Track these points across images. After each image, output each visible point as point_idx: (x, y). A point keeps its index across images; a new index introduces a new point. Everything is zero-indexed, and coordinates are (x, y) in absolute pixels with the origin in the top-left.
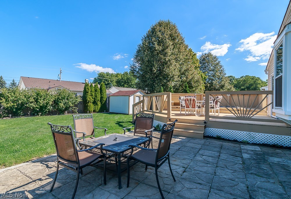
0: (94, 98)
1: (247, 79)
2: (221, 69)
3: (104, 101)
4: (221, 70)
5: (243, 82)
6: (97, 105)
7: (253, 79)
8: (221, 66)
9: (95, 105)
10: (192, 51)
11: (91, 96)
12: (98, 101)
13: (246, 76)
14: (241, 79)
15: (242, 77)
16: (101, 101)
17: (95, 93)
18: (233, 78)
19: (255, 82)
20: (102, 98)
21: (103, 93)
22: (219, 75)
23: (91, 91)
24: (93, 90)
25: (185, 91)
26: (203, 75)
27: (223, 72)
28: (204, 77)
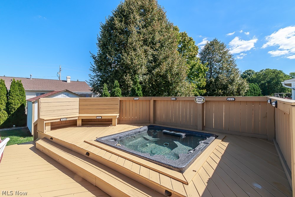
1: (267, 73)
3: (14, 110)
4: (231, 61)
5: (263, 76)
7: (274, 72)
8: (230, 55)
13: (266, 69)
14: (261, 73)
15: (262, 71)
18: (252, 72)
19: (276, 76)
20: (8, 104)
22: (228, 66)
25: (133, 91)
26: (202, 66)
27: (232, 64)
28: (205, 69)
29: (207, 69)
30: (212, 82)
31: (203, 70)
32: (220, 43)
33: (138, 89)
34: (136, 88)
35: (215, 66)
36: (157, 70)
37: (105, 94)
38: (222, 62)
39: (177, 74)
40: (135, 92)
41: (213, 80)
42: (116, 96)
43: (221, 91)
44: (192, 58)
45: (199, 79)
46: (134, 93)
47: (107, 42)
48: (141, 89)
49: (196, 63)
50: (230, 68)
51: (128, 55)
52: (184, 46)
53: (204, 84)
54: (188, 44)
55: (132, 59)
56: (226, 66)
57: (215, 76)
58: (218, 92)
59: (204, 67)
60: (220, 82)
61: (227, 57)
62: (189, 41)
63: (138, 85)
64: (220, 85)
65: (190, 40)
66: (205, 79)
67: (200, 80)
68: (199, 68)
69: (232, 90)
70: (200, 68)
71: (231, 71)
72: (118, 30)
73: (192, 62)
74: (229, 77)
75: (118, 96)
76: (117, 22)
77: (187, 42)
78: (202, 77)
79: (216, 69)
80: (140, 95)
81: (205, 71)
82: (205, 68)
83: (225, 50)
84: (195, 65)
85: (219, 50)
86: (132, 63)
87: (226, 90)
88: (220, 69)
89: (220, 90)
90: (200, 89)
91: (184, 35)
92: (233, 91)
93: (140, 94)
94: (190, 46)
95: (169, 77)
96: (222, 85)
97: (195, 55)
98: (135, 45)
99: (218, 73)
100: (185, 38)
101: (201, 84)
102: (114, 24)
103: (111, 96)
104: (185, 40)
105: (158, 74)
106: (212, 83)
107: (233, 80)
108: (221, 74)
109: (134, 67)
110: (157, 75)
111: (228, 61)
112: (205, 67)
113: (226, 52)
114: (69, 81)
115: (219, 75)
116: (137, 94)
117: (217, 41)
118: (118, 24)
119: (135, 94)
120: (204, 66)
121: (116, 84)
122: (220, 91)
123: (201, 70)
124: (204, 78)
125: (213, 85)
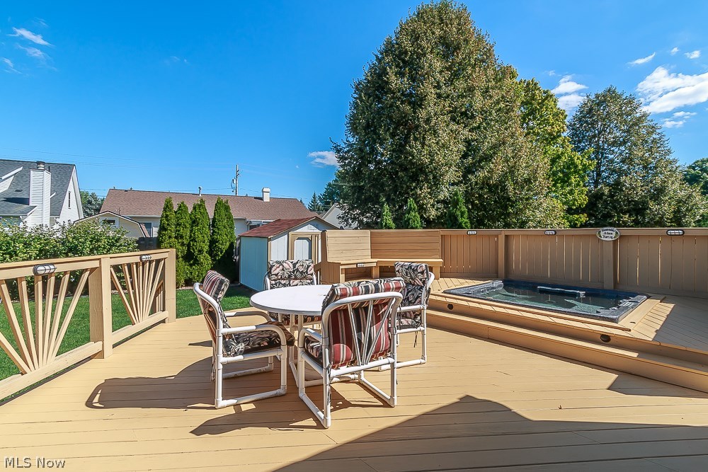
0: (189, 245)
2: (654, 136)
3: (221, 252)
4: (654, 141)
6: (198, 264)
8: (653, 127)
9: (191, 265)
10: (538, 86)
11: (176, 237)
12: (201, 251)
16: (210, 252)
17: (191, 231)
20: (213, 242)
21: (218, 229)
22: (647, 155)
23: (178, 225)
24: (186, 220)
25: (452, 218)
26: (578, 158)
27: (659, 147)
28: (584, 165)
29: (591, 165)
30: (603, 194)
31: (580, 167)
32: (624, 97)
33: (462, 213)
34: (458, 213)
35: (611, 156)
36: (481, 174)
37: (386, 224)
38: (629, 144)
39: (528, 181)
40: (457, 220)
41: (606, 191)
42: (412, 228)
43: (627, 216)
44: (552, 139)
45: (568, 188)
46: (455, 223)
47: (373, 120)
48: (466, 215)
49: (562, 153)
50: (653, 158)
51: (423, 144)
52: (532, 112)
53: (583, 200)
54: (542, 108)
55: (431, 154)
56: (640, 154)
57: (611, 181)
58: (619, 220)
59: (582, 161)
60: (625, 196)
61: (643, 131)
62: (543, 101)
63: (460, 207)
64: (624, 201)
65: (546, 98)
66: (587, 189)
67: (572, 190)
68: (571, 164)
69: (658, 214)
70: (573, 164)
71: (656, 168)
72: (394, 93)
73: (553, 149)
74: (651, 182)
75: (416, 228)
76: (393, 77)
77: (539, 104)
78: (578, 185)
79: (612, 161)
80: (467, 226)
81: (585, 168)
82: (586, 161)
83: (638, 115)
84: (559, 157)
85: (621, 115)
86: (431, 162)
87: (643, 216)
88: (623, 161)
89: (625, 214)
90: (570, 214)
91: (531, 86)
92: (662, 218)
93: (465, 223)
94: (546, 110)
95: (511, 188)
96: (630, 202)
97: (559, 131)
98: (435, 124)
99: (621, 173)
100: (534, 95)
101: (575, 200)
102: (387, 83)
103: (396, 228)
104: (533, 98)
105: (485, 183)
106: (601, 198)
107: (661, 189)
108: (626, 176)
109: (435, 169)
110: (483, 183)
111: (647, 142)
112: (585, 159)
113: (640, 120)
114: (267, 198)
115: (623, 179)
116: (461, 223)
117: (614, 92)
118: (394, 81)
119: (456, 225)
120: (583, 156)
121: (410, 205)
122: (626, 218)
123: (577, 166)
124: (584, 186)
125: (606, 201)
